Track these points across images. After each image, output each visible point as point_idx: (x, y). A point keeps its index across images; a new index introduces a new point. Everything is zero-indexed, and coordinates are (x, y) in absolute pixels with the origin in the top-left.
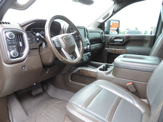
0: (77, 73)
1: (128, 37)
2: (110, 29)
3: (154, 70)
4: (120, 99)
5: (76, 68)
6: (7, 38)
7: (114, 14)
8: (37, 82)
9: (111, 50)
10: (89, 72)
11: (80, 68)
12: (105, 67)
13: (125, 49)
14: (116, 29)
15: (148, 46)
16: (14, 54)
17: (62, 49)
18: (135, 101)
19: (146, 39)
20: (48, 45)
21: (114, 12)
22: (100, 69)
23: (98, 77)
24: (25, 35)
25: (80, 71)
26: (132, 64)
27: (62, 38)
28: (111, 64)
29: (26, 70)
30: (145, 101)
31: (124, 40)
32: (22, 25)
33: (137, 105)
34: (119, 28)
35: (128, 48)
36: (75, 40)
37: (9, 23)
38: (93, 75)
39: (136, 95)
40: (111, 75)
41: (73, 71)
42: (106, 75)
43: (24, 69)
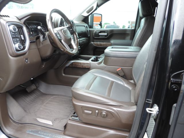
0: (71, 66)
1: (112, 31)
2: (94, 23)
3: (136, 56)
4: (113, 82)
5: (69, 61)
6: (11, 31)
7: (98, 7)
8: (34, 76)
9: (97, 44)
10: (82, 64)
11: (73, 61)
12: (95, 59)
13: (110, 42)
14: (99, 23)
15: (129, 39)
16: (19, 47)
17: (62, 41)
18: (124, 82)
19: (128, 32)
20: (46, 38)
21: (98, 6)
22: (92, 61)
23: (91, 68)
24: (25, 29)
25: (73, 64)
26: (120, 53)
27: (61, 30)
28: (99, 56)
29: (29, 62)
30: (132, 81)
31: (108, 34)
32: (20, 18)
33: (126, 85)
34: (102, 22)
35: (112, 41)
36: (71, 33)
37: (9, 17)
38: (86, 66)
39: (125, 78)
40: (102, 64)
41: (66, 64)
42: (98, 65)
43: (27, 62)
